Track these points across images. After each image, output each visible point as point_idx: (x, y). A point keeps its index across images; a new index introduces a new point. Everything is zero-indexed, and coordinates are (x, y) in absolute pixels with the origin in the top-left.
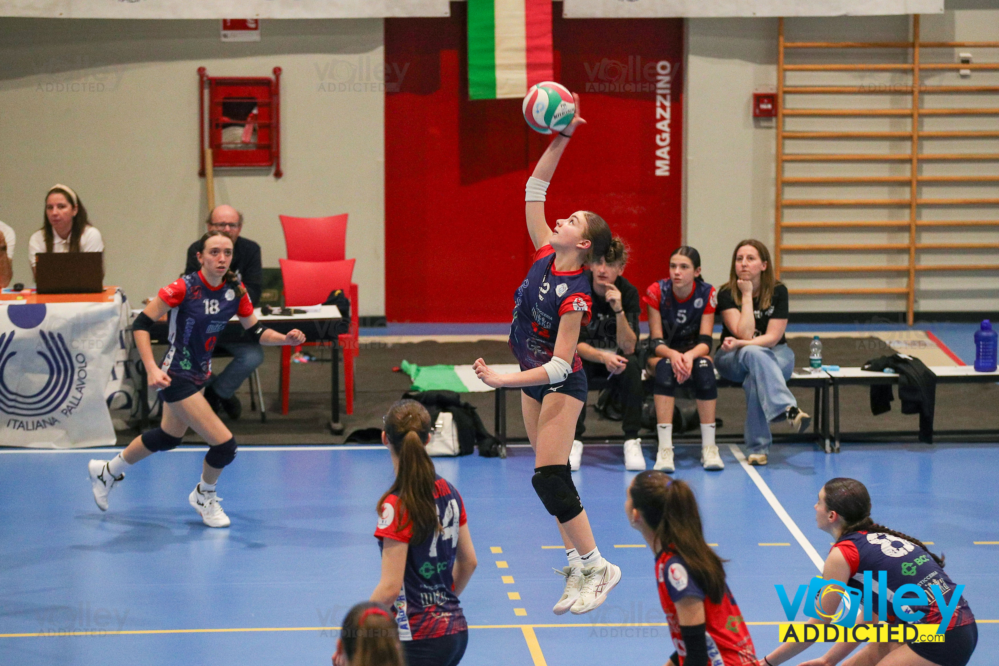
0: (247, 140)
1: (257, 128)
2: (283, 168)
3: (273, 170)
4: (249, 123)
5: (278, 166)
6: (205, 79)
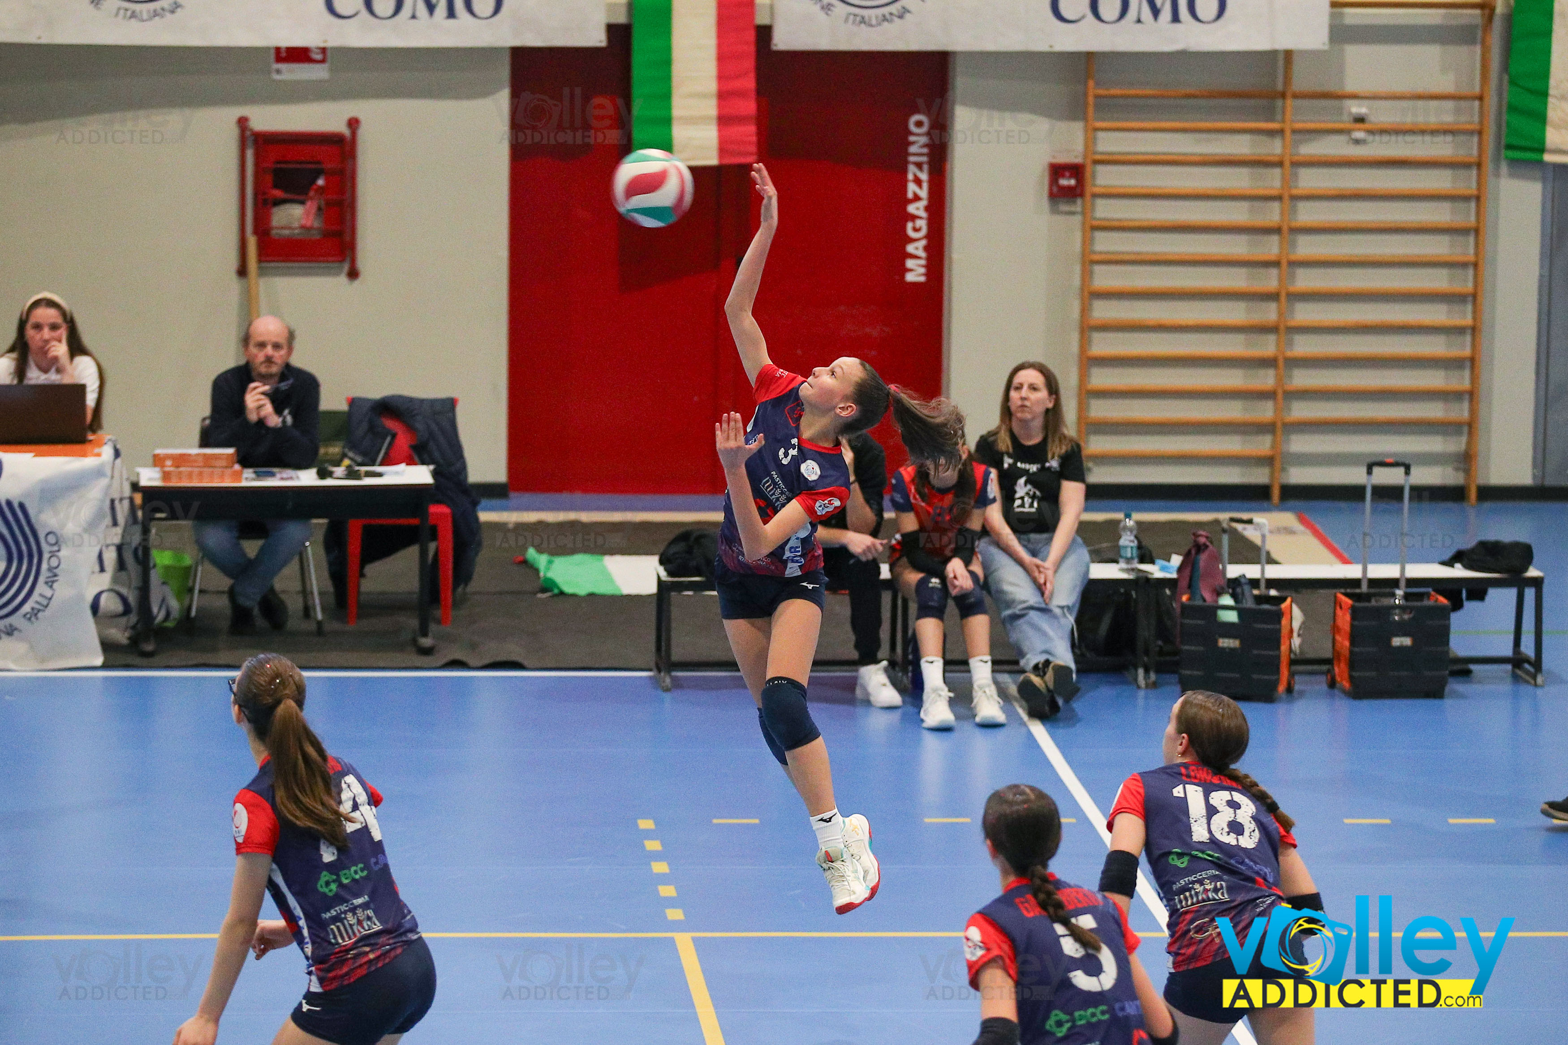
0: (309, 224)
1: (322, 205)
2: (360, 265)
3: (346, 267)
4: (311, 199)
5: (353, 260)
6: (248, 133)
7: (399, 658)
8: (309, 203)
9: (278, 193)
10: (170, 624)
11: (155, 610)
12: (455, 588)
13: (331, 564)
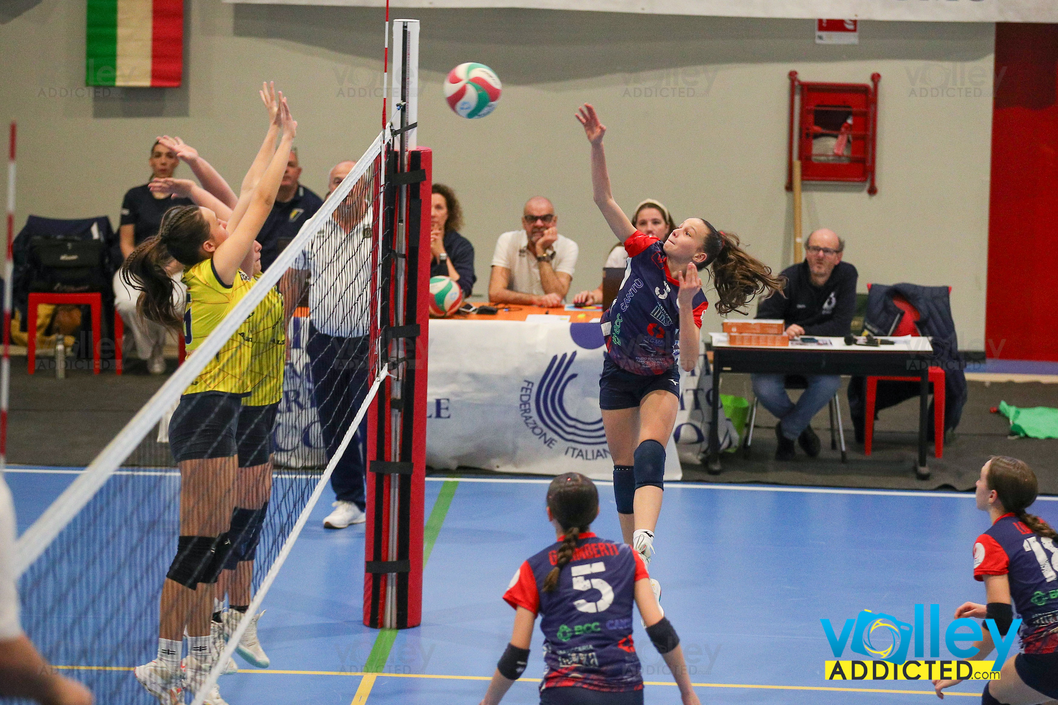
0: (840, 153)
1: (851, 139)
2: (878, 184)
3: (868, 185)
4: (842, 134)
5: (873, 181)
6: (796, 83)
7: (903, 481)
8: (840, 137)
9: (817, 129)
10: (731, 450)
11: (721, 439)
12: (946, 429)
13: (852, 409)
